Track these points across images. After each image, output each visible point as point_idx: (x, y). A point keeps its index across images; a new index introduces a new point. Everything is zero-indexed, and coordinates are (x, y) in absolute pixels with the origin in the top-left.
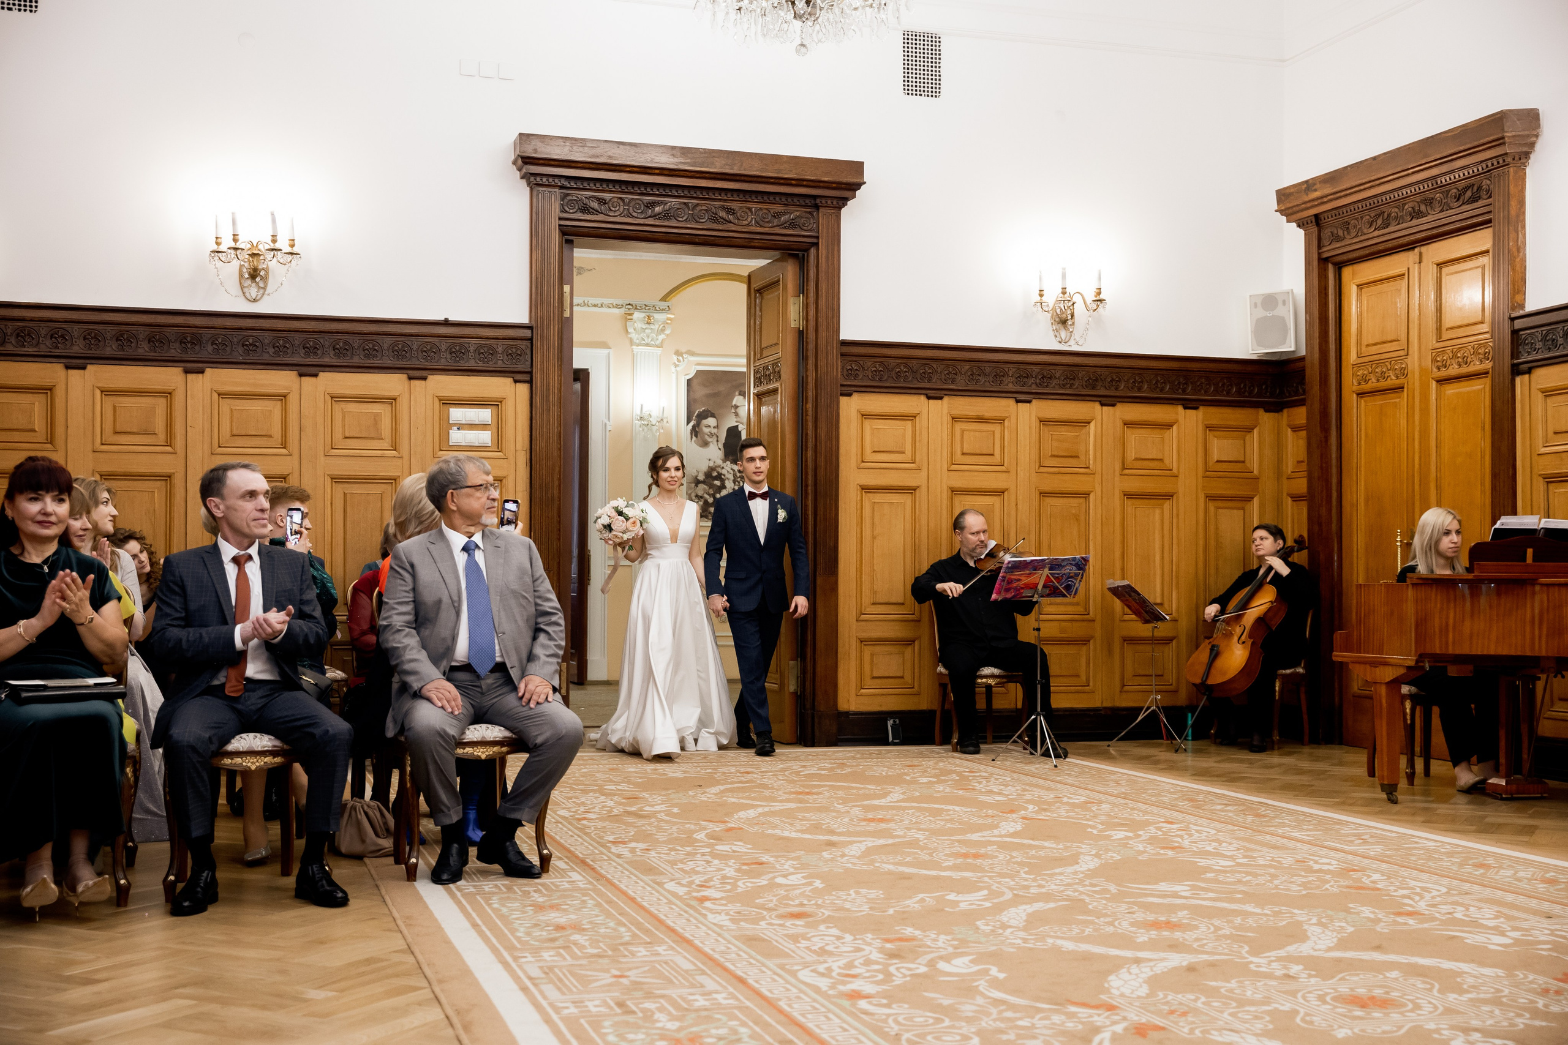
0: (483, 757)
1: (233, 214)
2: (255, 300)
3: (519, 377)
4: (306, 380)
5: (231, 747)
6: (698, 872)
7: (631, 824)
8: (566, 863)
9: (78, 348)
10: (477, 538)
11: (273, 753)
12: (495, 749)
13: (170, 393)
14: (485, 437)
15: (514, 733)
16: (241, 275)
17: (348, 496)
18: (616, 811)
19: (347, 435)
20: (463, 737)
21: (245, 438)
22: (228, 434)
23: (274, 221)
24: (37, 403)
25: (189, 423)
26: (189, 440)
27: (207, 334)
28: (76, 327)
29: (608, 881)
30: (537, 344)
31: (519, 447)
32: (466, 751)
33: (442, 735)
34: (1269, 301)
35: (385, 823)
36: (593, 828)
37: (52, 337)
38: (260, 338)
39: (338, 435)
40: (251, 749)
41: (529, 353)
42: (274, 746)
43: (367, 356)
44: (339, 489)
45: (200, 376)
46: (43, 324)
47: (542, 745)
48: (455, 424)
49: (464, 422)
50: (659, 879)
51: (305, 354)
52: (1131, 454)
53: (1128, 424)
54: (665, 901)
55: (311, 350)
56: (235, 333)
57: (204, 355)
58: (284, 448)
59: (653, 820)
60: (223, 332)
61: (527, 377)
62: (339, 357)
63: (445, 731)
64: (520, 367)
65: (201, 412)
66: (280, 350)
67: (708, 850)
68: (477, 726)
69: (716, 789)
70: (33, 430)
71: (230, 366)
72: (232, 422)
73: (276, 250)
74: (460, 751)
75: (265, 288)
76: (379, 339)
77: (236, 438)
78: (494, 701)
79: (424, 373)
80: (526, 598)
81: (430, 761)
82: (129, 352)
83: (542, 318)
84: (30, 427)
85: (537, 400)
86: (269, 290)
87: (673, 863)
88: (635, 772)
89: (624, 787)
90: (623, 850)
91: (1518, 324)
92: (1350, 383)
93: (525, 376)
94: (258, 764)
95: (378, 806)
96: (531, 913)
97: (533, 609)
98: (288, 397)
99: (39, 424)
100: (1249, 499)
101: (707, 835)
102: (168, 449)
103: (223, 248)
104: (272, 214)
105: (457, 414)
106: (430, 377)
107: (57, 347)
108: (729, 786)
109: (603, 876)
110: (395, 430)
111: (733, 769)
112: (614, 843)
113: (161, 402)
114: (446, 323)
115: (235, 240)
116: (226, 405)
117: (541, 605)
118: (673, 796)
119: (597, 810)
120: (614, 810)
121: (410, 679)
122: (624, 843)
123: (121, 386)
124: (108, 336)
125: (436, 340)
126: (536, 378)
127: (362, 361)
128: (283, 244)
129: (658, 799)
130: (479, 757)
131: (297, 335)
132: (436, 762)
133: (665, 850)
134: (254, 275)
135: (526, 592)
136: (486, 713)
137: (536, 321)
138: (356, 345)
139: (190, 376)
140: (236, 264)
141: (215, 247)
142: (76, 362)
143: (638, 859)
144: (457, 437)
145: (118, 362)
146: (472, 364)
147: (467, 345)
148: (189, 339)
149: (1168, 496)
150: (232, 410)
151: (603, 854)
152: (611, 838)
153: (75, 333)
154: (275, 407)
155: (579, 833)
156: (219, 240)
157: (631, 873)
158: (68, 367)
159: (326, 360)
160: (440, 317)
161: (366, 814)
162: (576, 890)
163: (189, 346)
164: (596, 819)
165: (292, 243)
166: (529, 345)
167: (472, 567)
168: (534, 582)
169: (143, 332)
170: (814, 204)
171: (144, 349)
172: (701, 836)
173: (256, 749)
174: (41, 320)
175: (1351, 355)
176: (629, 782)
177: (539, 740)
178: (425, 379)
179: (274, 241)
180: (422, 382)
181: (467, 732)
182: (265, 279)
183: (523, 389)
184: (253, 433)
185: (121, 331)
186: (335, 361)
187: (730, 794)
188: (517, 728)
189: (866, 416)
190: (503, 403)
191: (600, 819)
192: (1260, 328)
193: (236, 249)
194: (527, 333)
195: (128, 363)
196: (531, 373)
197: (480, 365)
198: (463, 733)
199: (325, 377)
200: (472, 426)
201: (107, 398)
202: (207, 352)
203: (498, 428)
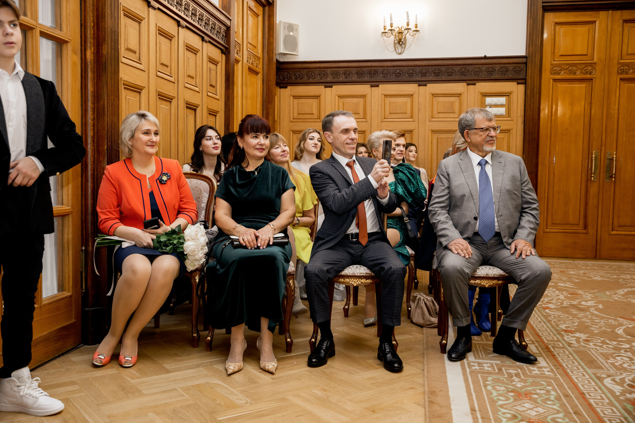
0: (487, 286)
1: (391, 14)
2: (400, 54)
3: (519, 81)
4: (421, 87)
5: (343, 273)
6: (625, 370)
7: (574, 316)
8: (537, 347)
9: (329, 79)
10: (488, 158)
11: (366, 277)
12: (494, 282)
13: (365, 96)
14: (502, 111)
15: (506, 273)
16: (395, 43)
17: (439, 139)
18: (565, 304)
19: (439, 111)
20: (474, 274)
21: (395, 114)
22: (388, 113)
23: (408, 16)
24: (314, 103)
25: (372, 109)
26: (372, 116)
27: (380, 70)
28: (329, 70)
29: (564, 369)
30: (529, 65)
31: (519, 115)
32: (476, 282)
33: (461, 272)
35: (435, 310)
36: (552, 317)
37: (320, 74)
38: (402, 70)
39: (435, 112)
40: (354, 275)
41: (525, 69)
42: (367, 273)
43: (448, 75)
44: (435, 136)
45: (377, 88)
46: (316, 70)
47: (525, 280)
48: (488, 105)
49: (492, 104)
50: (600, 373)
51: (421, 76)
54: (607, 401)
55: (424, 74)
56: (391, 68)
57: (379, 79)
58: (412, 118)
59: (588, 313)
60: (387, 68)
61: (524, 81)
62: (436, 77)
63: (463, 270)
64: (521, 76)
65: (377, 104)
66: (411, 75)
67: (628, 346)
68: (483, 267)
69: (621, 292)
70: (313, 114)
71: (389, 83)
72: (390, 107)
73: (408, 29)
74: (472, 282)
75: (405, 48)
76: (454, 68)
77: (392, 114)
78: (495, 253)
79: (474, 82)
80: (516, 194)
81: (453, 287)
82: (349, 79)
83: (532, 52)
84: (311, 112)
85: (528, 92)
86: (407, 47)
87: (606, 357)
88: (574, 274)
89: (568, 285)
90: (572, 339)
93: (522, 81)
94: (357, 283)
95: (432, 300)
96: (512, 400)
97: (520, 201)
98: (413, 96)
99: (315, 111)
101: (624, 331)
102: (364, 120)
103: (386, 31)
104: (407, 13)
105: (489, 100)
106: (477, 84)
107: (321, 79)
108: (630, 289)
109: (561, 365)
110: (460, 109)
111: (628, 277)
112: (566, 331)
113: (362, 100)
114: (485, 58)
115: (392, 26)
116: (388, 100)
117: (525, 198)
118: (597, 294)
119: (554, 301)
120: (564, 302)
121: (442, 240)
122: (572, 332)
123: (346, 94)
124: (341, 73)
125: (480, 66)
126: (528, 82)
127: (446, 78)
128: (412, 26)
129: (589, 296)
130: (484, 286)
131: (418, 68)
132: (456, 288)
133: (599, 341)
134: (400, 41)
135: (516, 191)
136: (489, 259)
137: (529, 54)
138: (444, 71)
139: (373, 88)
140: (392, 37)
141: (383, 31)
142: (329, 85)
143: (582, 349)
145: (344, 84)
146: (497, 76)
147: (495, 68)
148: (373, 72)
150: (390, 102)
151: (560, 341)
152: (563, 327)
153: (329, 72)
154: (408, 100)
155: (545, 320)
156: (385, 27)
157: (579, 364)
158: (325, 87)
159: (430, 78)
160: (483, 56)
161: (425, 304)
162: (543, 377)
163: (373, 75)
164: (554, 309)
165: (416, 26)
166: (525, 66)
167: (483, 173)
168: (522, 184)
169: (354, 71)
171: (355, 78)
172: (620, 331)
173: (357, 275)
174: (316, 68)
176: (571, 282)
177: (523, 277)
178: (475, 84)
179: (408, 25)
180: (473, 86)
181: (478, 271)
182: (405, 44)
183: (522, 87)
184: (399, 112)
185: (346, 70)
186: (434, 78)
187: (631, 296)
188: (508, 270)
190: (512, 94)
191: (557, 309)
193: (391, 30)
194: (524, 60)
195: (348, 84)
196: (525, 79)
197: (501, 77)
198: (475, 271)
199: (429, 86)
200: (496, 106)
201: (341, 99)
202: (380, 77)
203: (509, 106)
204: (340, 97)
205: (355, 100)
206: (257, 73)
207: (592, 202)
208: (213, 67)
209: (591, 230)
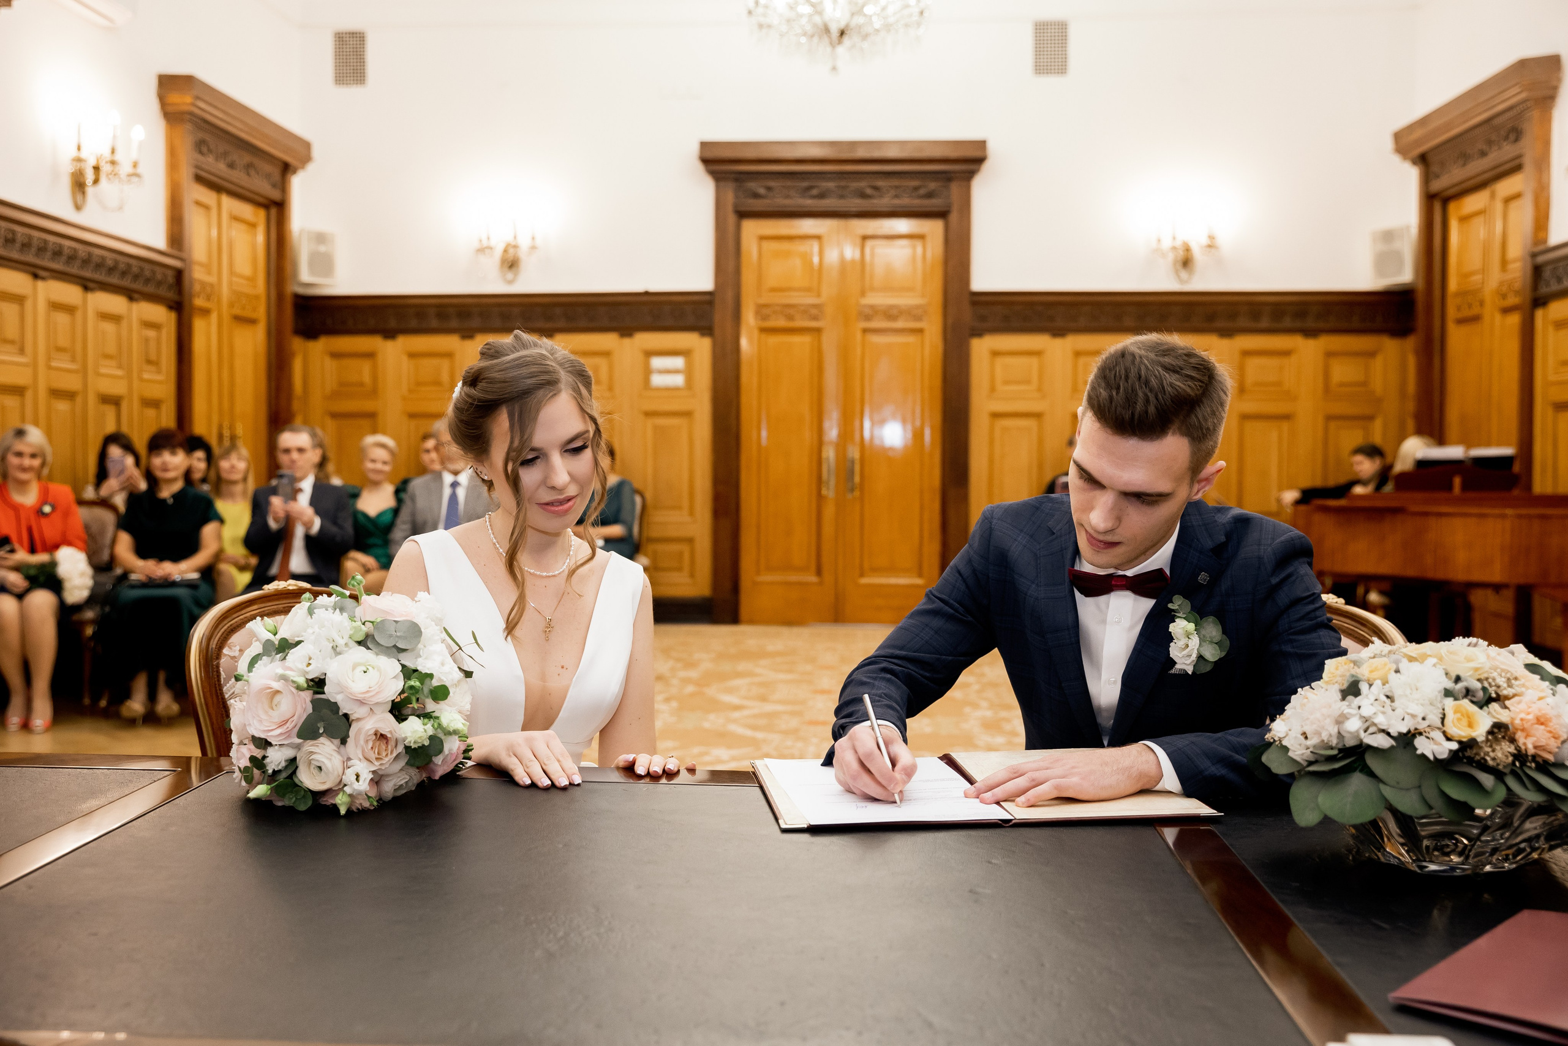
1: (487, 220)
2: (509, 284)
3: (703, 331)
9: (390, 325)
13: (452, 354)
14: (679, 380)
16: (501, 266)
23: (514, 224)
24: (365, 365)
27: (477, 310)
28: (390, 310)
30: (717, 306)
31: (703, 387)
34: (1388, 236)
37: (375, 316)
38: (512, 311)
41: (710, 313)
43: (588, 321)
45: (472, 340)
46: (369, 309)
48: (655, 370)
49: (662, 368)
51: (542, 321)
52: (1250, 379)
53: (1246, 353)
55: (547, 319)
56: (495, 308)
57: (474, 325)
60: (487, 308)
61: (709, 332)
62: (569, 322)
64: (703, 324)
66: (527, 319)
70: (364, 384)
71: (491, 332)
75: (519, 274)
79: (631, 333)
82: (424, 326)
83: (724, 285)
84: (362, 382)
85: (718, 349)
86: (521, 272)
91: (1541, 259)
92: (1452, 313)
93: (705, 329)
99: (366, 380)
100: (1370, 418)
103: (482, 248)
104: (513, 220)
105: (657, 362)
106: (636, 336)
107: (377, 325)
110: (611, 378)
113: (447, 360)
114: (647, 293)
123: (420, 350)
124: (410, 314)
125: (639, 306)
126: (717, 332)
127: (586, 325)
128: (525, 241)
131: (541, 307)
137: (719, 288)
138: (582, 313)
139: (464, 341)
140: (495, 258)
141: (478, 247)
142: (390, 336)
144: (657, 380)
145: (417, 333)
146: (667, 323)
147: (663, 309)
148: (464, 314)
149: (1287, 417)
153: (388, 314)
158: (385, 339)
159: (559, 324)
160: (642, 289)
163: (465, 319)
165: (533, 239)
166: (710, 307)
169: (432, 312)
170: (947, 178)
171: (434, 324)
174: (368, 306)
175: (1453, 285)
178: (632, 337)
179: (518, 239)
180: (630, 339)
182: (518, 267)
183: (707, 342)
185: (418, 311)
186: (567, 325)
189: (995, 354)
190: (692, 353)
192: (1383, 261)
193: (491, 248)
194: (707, 298)
195: (423, 334)
196: (711, 327)
197: (673, 324)
200: (669, 371)
201: (412, 360)
202: (476, 322)
203: (689, 372)
204: (412, 355)
205: (435, 362)
206: (252, 322)
207: (828, 529)
208: (151, 333)
209: (828, 577)
